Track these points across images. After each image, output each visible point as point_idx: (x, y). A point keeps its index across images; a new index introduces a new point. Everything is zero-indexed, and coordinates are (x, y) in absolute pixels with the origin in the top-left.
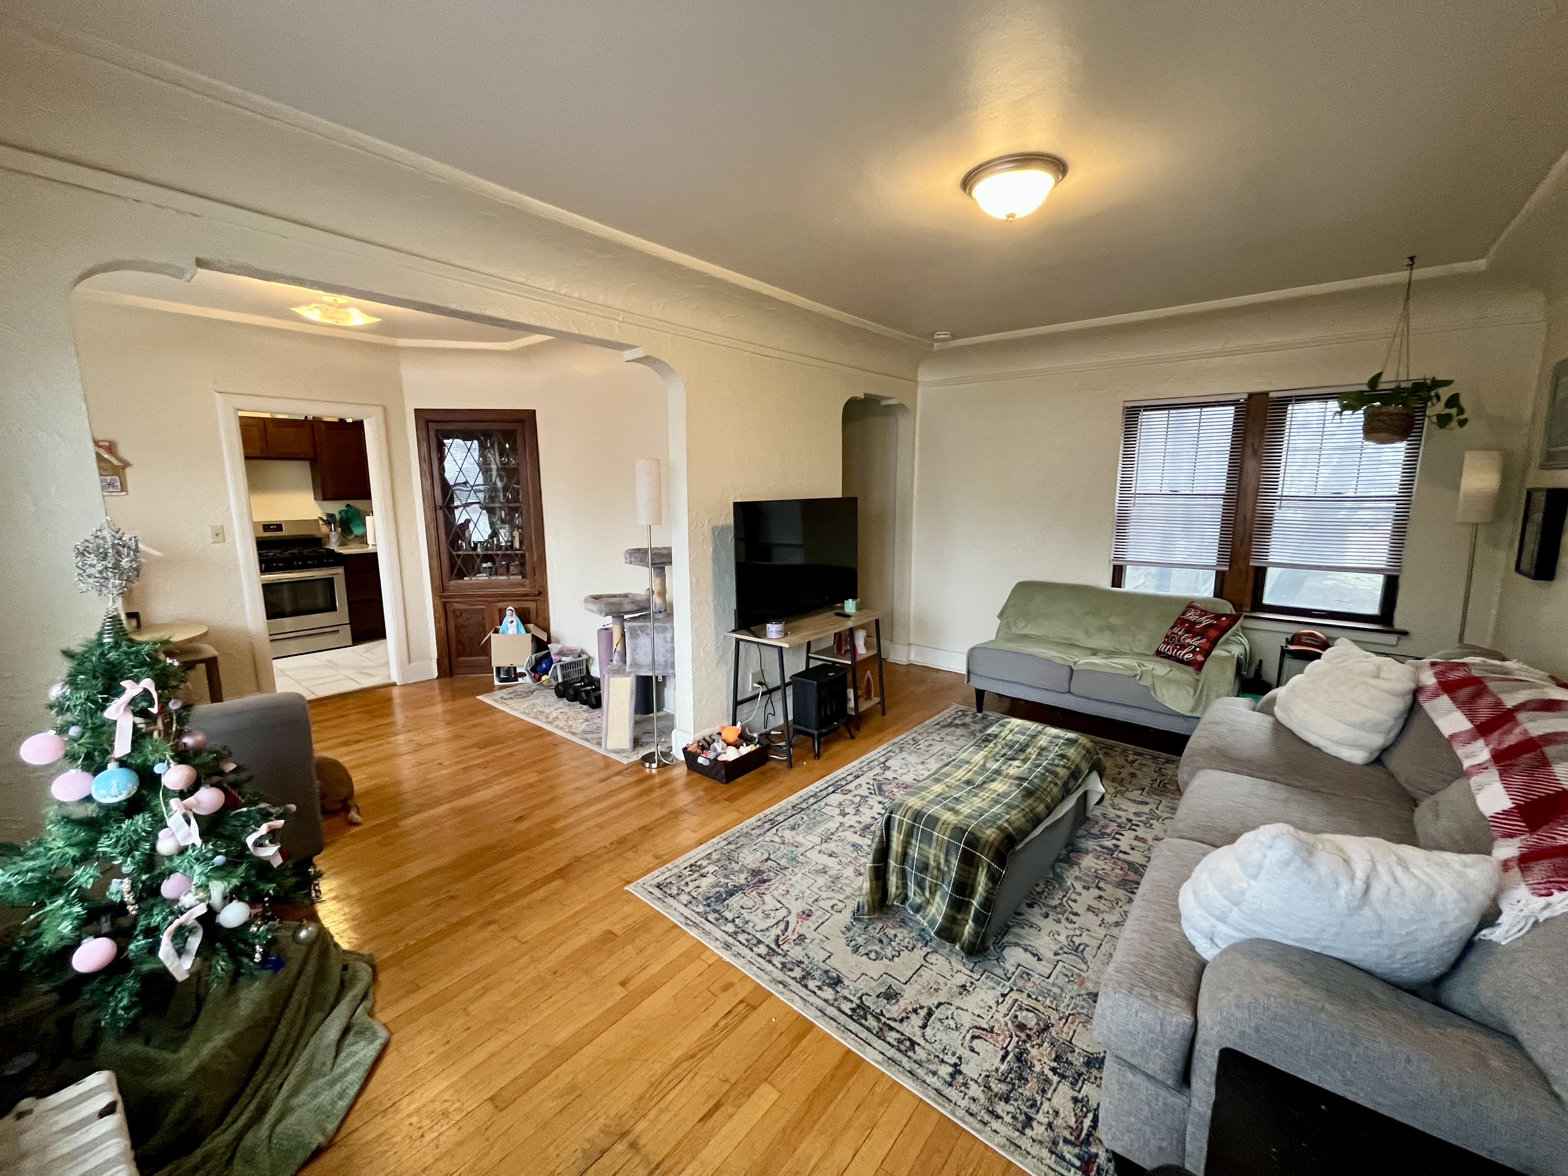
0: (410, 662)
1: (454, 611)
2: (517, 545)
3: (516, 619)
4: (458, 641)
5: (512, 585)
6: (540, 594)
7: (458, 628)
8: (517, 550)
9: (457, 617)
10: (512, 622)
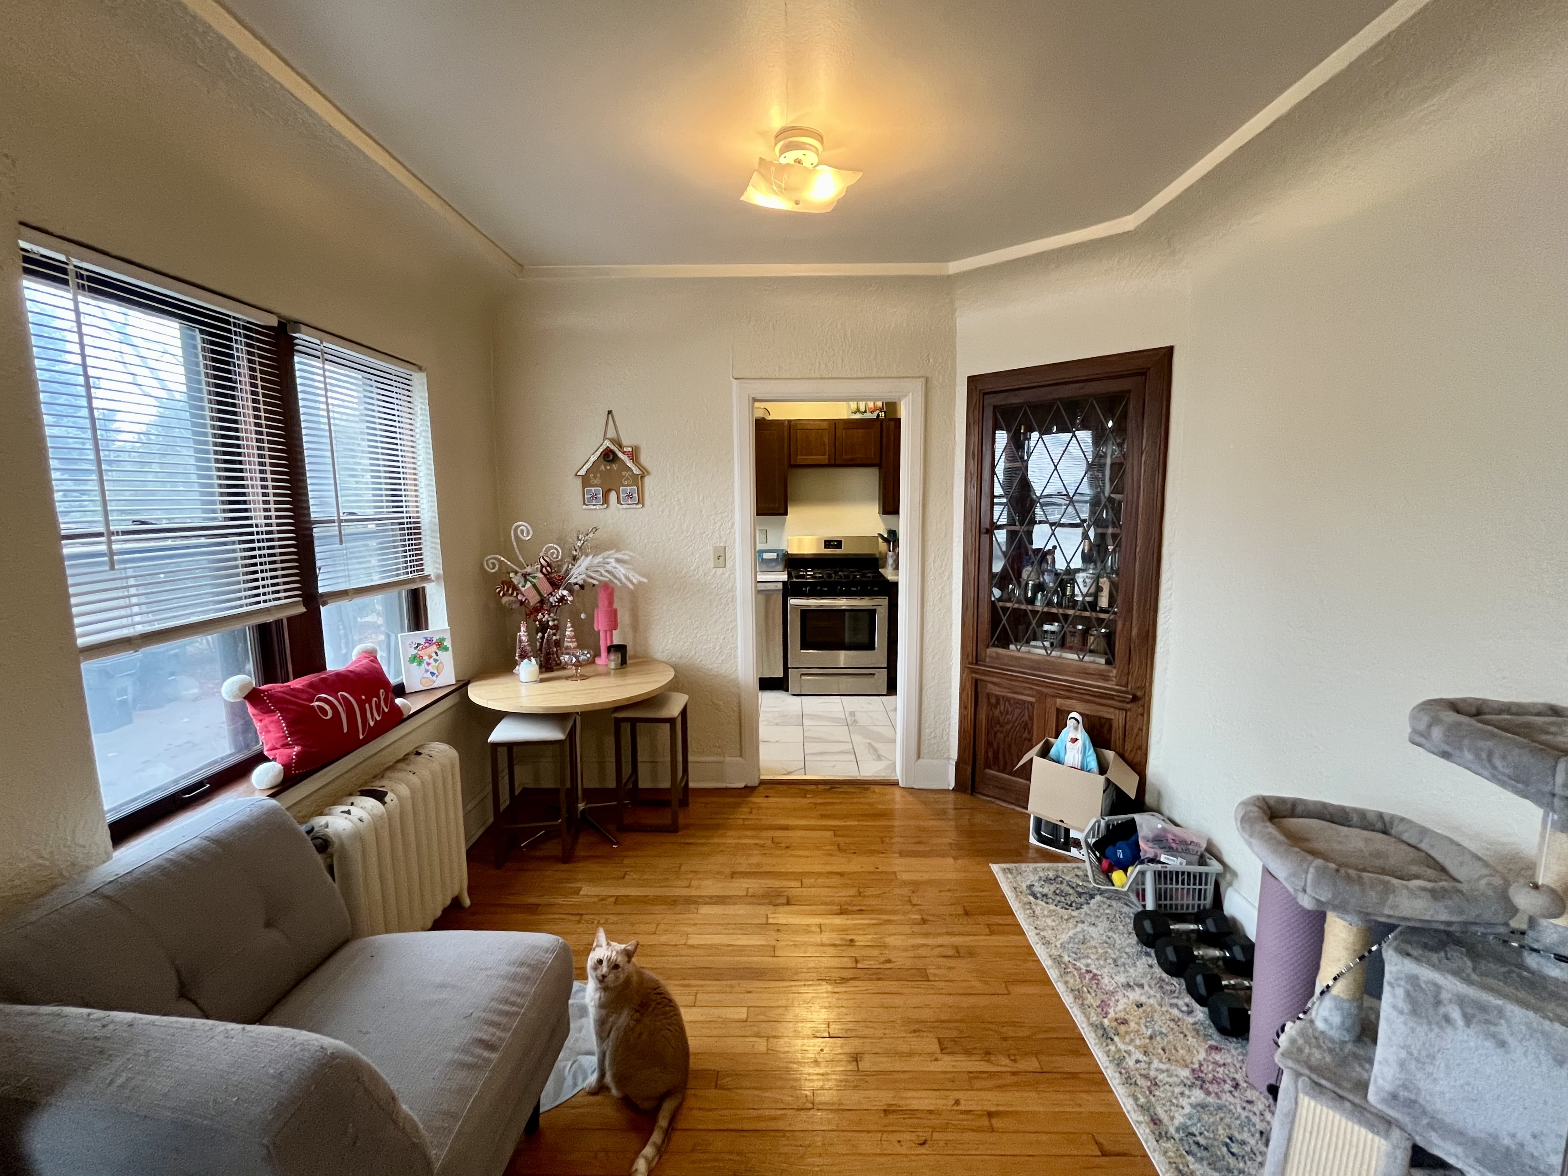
0: (919, 757)
1: (989, 695)
2: (1104, 602)
3: (1082, 735)
4: (989, 744)
5: (1085, 673)
6: (1135, 699)
7: (992, 722)
8: (1103, 611)
9: (992, 706)
10: (1074, 740)
